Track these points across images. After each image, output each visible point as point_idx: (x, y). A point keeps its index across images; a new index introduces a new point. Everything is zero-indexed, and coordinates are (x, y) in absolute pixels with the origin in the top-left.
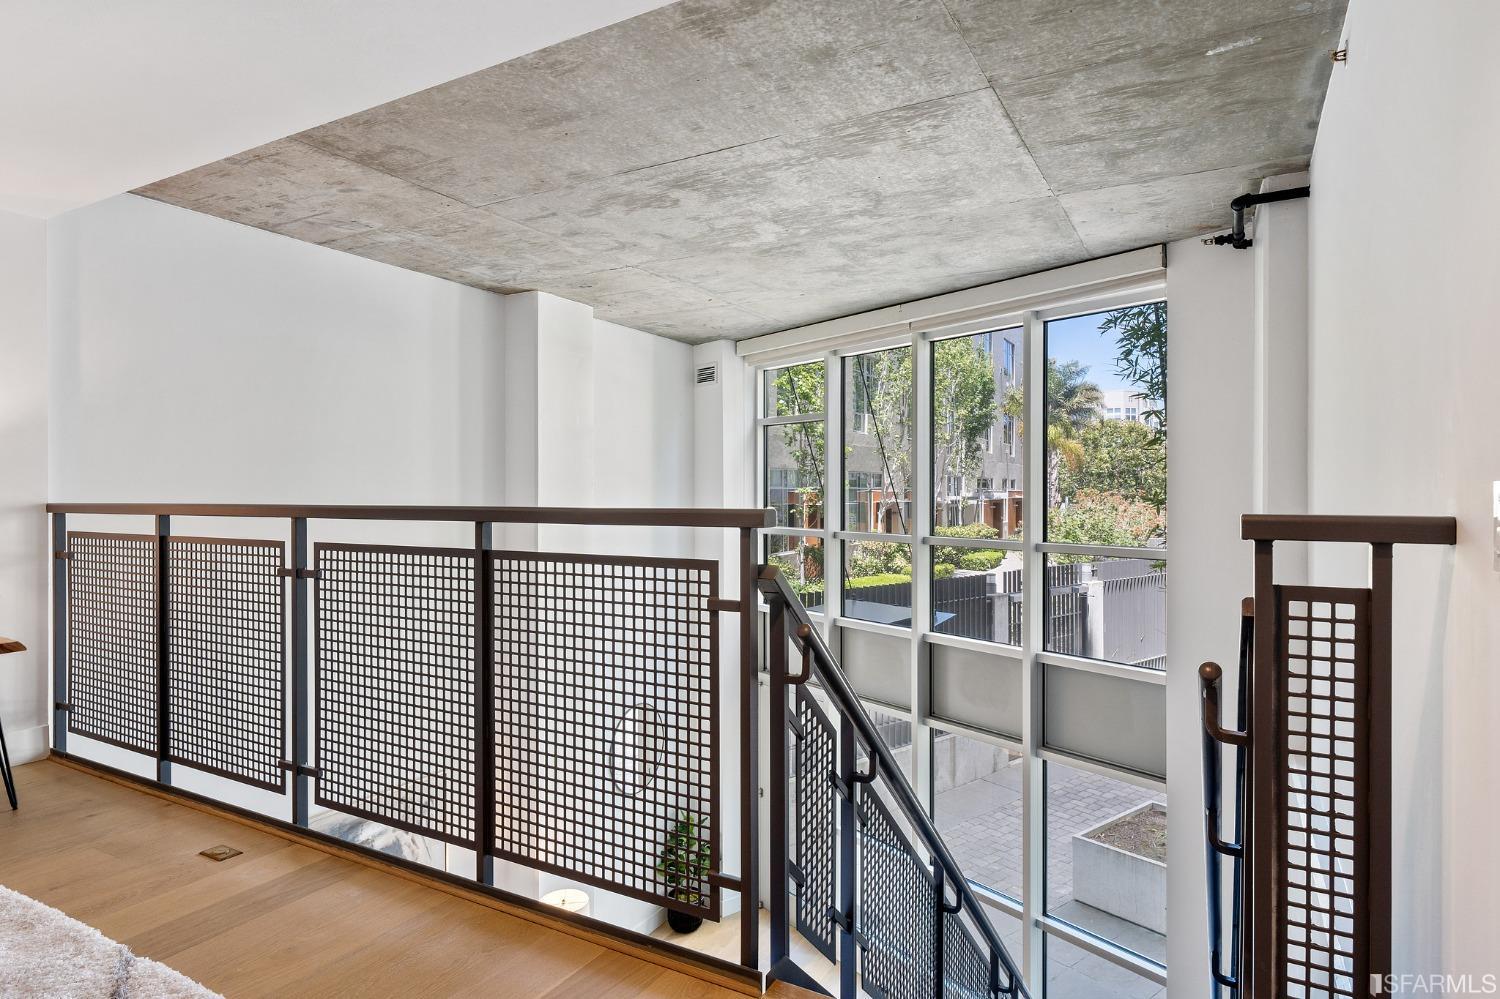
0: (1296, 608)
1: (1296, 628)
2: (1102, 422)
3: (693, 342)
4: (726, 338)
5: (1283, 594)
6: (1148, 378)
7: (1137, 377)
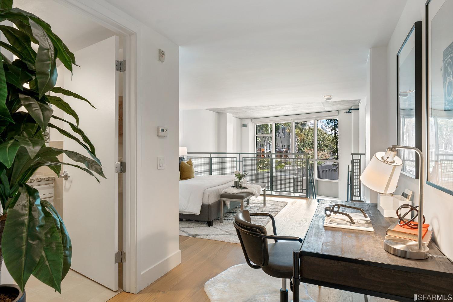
0: (355, 160)
1: (355, 162)
2: (309, 128)
3: (241, 119)
4: (250, 118)
5: (354, 159)
6: (332, 127)
7: (329, 127)
